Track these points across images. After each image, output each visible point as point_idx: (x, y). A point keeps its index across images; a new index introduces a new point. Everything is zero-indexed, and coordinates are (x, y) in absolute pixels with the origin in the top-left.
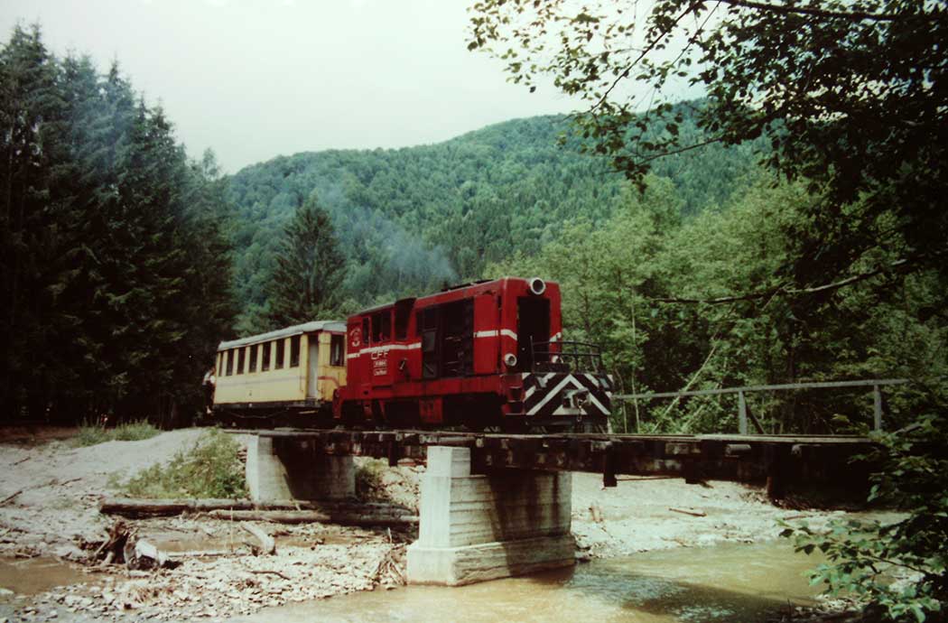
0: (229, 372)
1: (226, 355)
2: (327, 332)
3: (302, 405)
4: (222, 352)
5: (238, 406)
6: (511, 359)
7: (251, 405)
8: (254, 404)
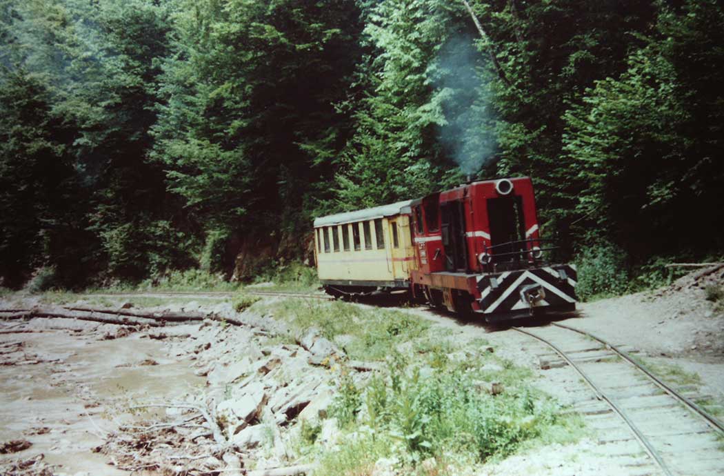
0: (327, 247)
1: (321, 231)
2: (404, 215)
3: (393, 286)
4: (318, 229)
5: (340, 283)
6: (485, 258)
7: (350, 283)
8: (353, 281)
